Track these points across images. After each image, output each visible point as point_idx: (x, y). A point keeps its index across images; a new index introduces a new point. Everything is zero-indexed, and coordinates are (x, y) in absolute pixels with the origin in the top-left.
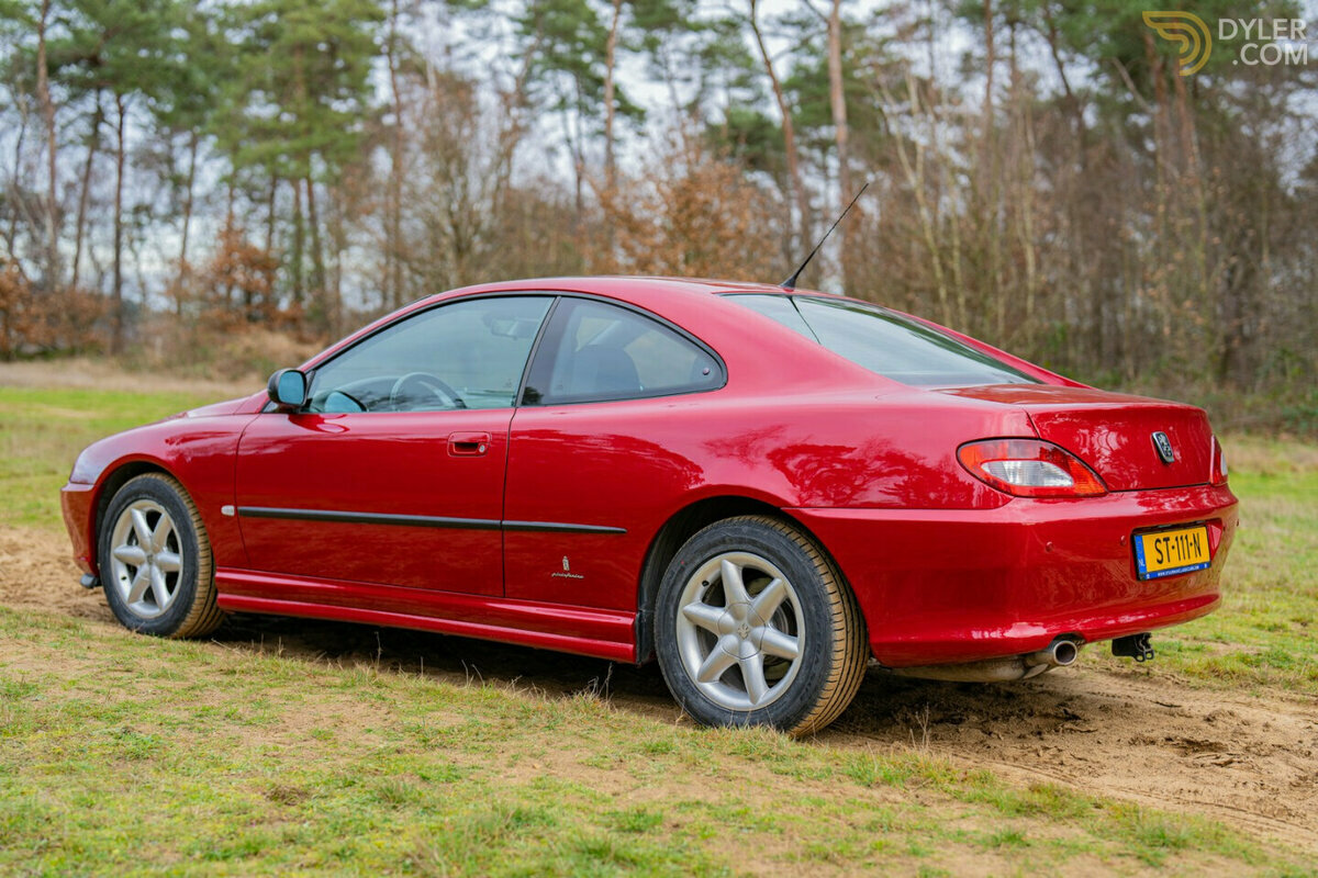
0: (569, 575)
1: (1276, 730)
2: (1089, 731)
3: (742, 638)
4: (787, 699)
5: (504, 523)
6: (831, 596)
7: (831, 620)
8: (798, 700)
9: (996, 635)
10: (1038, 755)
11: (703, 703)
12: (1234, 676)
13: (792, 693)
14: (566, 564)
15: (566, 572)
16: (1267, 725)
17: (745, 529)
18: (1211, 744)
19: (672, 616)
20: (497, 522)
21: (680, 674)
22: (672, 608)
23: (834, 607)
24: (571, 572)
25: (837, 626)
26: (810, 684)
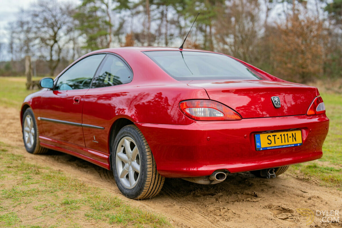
1: (329, 205)
2: (254, 202)
4: (137, 186)
6: (147, 153)
7: (147, 161)
8: (139, 187)
9: (195, 169)
10: (220, 211)
11: (120, 185)
12: (337, 182)
13: (138, 184)
15: (95, 140)
16: (326, 203)
17: (129, 129)
18: (290, 210)
19: (114, 156)
21: (116, 175)
22: (114, 154)
23: (148, 156)
25: (148, 163)
26: (141, 182)
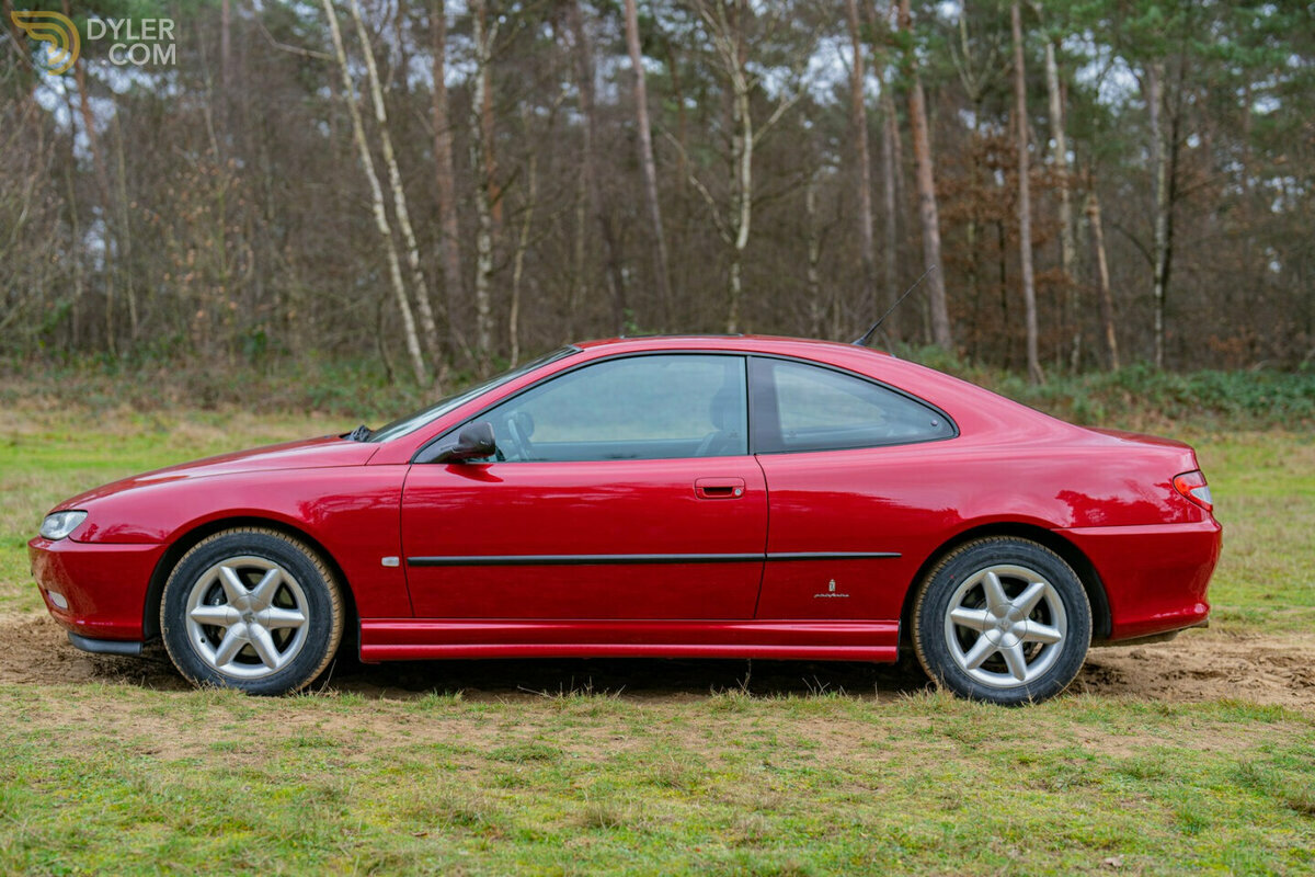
0: (834, 595)
3: (1003, 630)
5: (769, 555)
14: (832, 585)
20: (762, 555)
24: (836, 592)
